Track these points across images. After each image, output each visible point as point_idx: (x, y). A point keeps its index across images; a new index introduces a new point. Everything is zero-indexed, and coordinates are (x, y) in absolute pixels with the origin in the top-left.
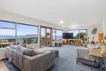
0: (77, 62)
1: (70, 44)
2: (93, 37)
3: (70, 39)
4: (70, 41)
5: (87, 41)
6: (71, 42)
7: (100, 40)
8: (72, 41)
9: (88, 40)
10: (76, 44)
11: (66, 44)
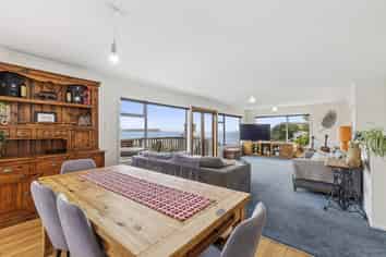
0: (295, 188)
1: (262, 154)
2: (327, 137)
3: (260, 142)
4: (263, 145)
5: (310, 146)
6: (265, 148)
7: (345, 143)
8: (269, 145)
9: (313, 144)
10: (277, 154)
11: (249, 155)
